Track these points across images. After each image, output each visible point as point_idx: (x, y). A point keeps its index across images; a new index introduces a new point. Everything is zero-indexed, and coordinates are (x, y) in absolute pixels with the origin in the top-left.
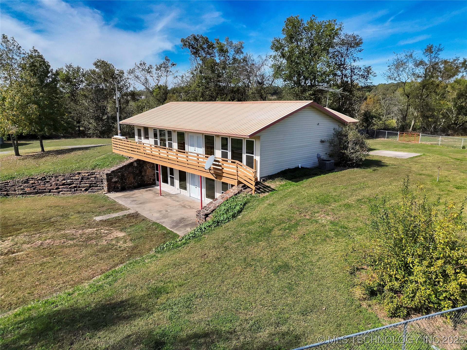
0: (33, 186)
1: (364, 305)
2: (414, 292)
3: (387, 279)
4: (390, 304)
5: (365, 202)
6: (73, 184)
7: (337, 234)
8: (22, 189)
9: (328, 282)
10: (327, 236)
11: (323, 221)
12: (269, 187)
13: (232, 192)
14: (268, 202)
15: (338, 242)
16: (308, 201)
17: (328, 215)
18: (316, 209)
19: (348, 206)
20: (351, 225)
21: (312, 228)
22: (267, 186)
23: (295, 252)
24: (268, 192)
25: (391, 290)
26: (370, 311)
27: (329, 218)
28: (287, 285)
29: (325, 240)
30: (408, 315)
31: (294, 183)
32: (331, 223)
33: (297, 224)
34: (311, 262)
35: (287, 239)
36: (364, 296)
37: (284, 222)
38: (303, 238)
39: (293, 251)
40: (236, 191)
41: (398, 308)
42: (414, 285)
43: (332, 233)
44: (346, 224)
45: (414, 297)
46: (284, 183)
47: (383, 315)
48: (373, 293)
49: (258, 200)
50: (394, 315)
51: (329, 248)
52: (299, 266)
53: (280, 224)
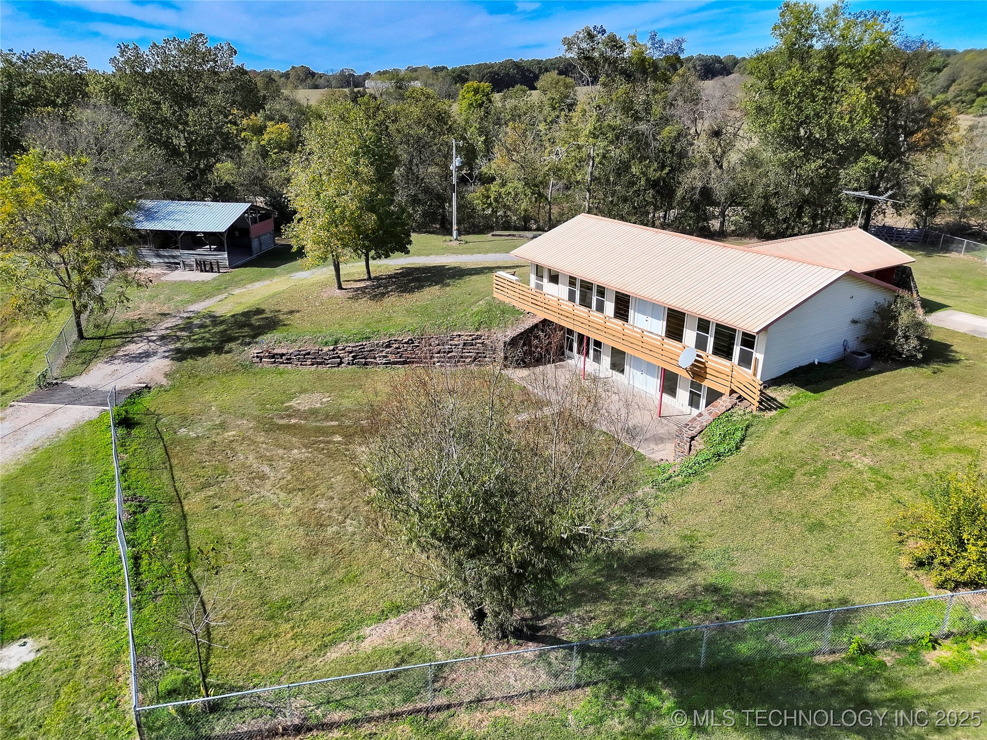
0: (398, 353)
1: (911, 574)
2: (965, 569)
3: (939, 553)
4: (938, 577)
5: (916, 437)
6: (452, 351)
7: (879, 487)
8: (384, 357)
9: (872, 547)
10: (866, 489)
11: (859, 466)
12: (775, 400)
13: (722, 406)
14: (778, 427)
15: (880, 498)
16: (836, 431)
17: (865, 455)
18: (848, 444)
19: (893, 443)
20: (896, 474)
21: (845, 474)
22: (772, 398)
23: (829, 507)
24: (776, 409)
25: (941, 563)
26: (916, 580)
27: (867, 461)
28: (826, 546)
29: (863, 494)
30: (955, 589)
31: (810, 393)
32: (870, 468)
33: (825, 468)
34: (850, 522)
35: (816, 489)
36: (911, 566)
37: (807, 464)
38: (835, 489)
39: (828, 506)
40: (728, 404)
41: (946, 581)
42: (966, 562)
43: (873, 484)
44: (890, 472)
45: (964, 572)
46: (795, 393)
47: (929, 585)
48: (920, 564)
49: (763, 422)
50: (941, 586)
51: (868, 506)
52: (836, 525)
53: (802, 466)
